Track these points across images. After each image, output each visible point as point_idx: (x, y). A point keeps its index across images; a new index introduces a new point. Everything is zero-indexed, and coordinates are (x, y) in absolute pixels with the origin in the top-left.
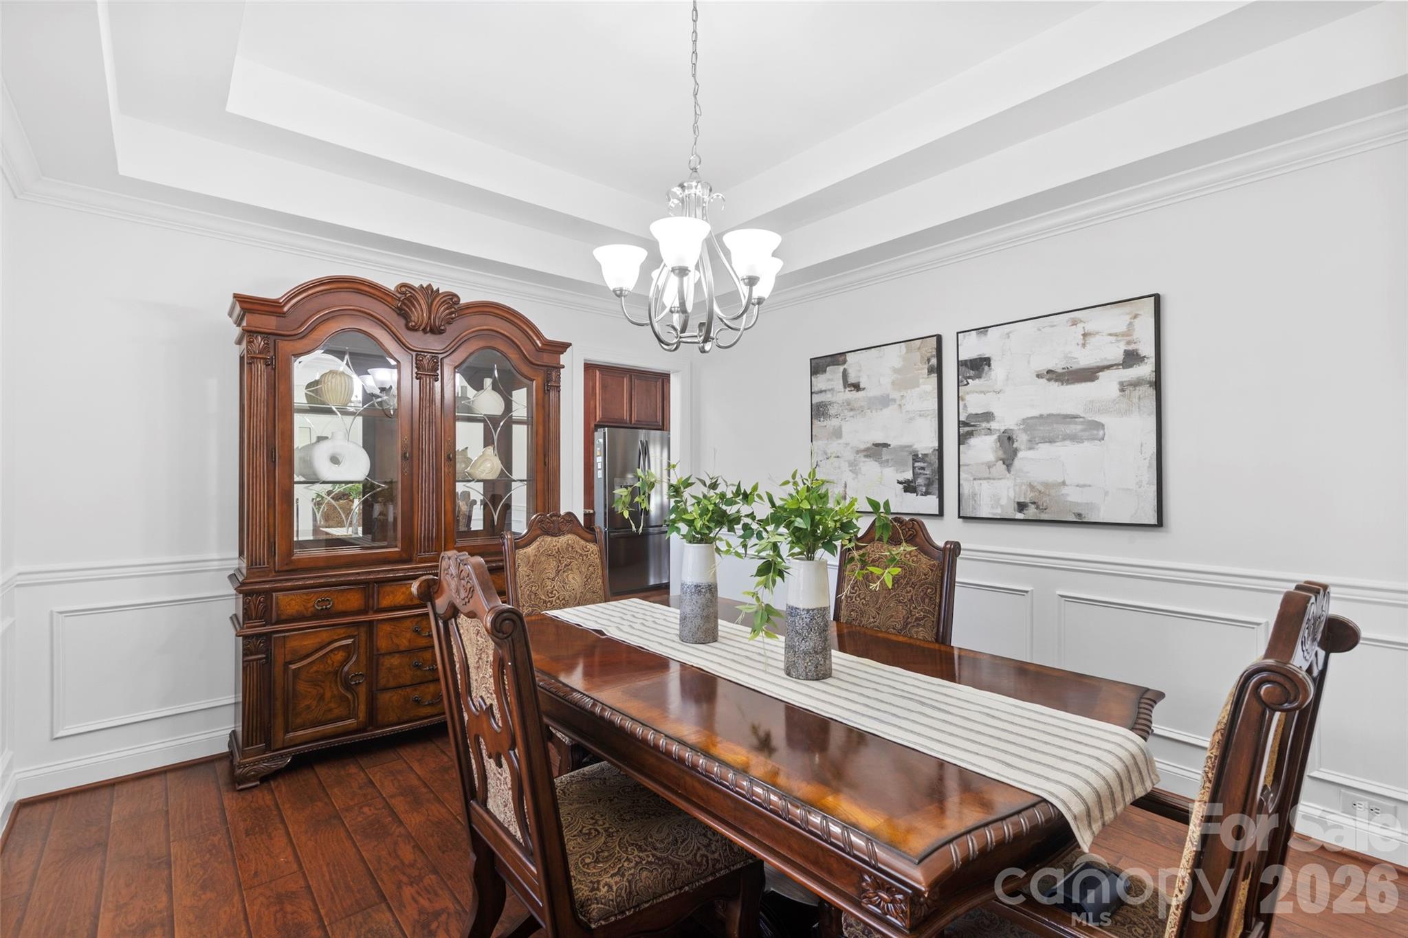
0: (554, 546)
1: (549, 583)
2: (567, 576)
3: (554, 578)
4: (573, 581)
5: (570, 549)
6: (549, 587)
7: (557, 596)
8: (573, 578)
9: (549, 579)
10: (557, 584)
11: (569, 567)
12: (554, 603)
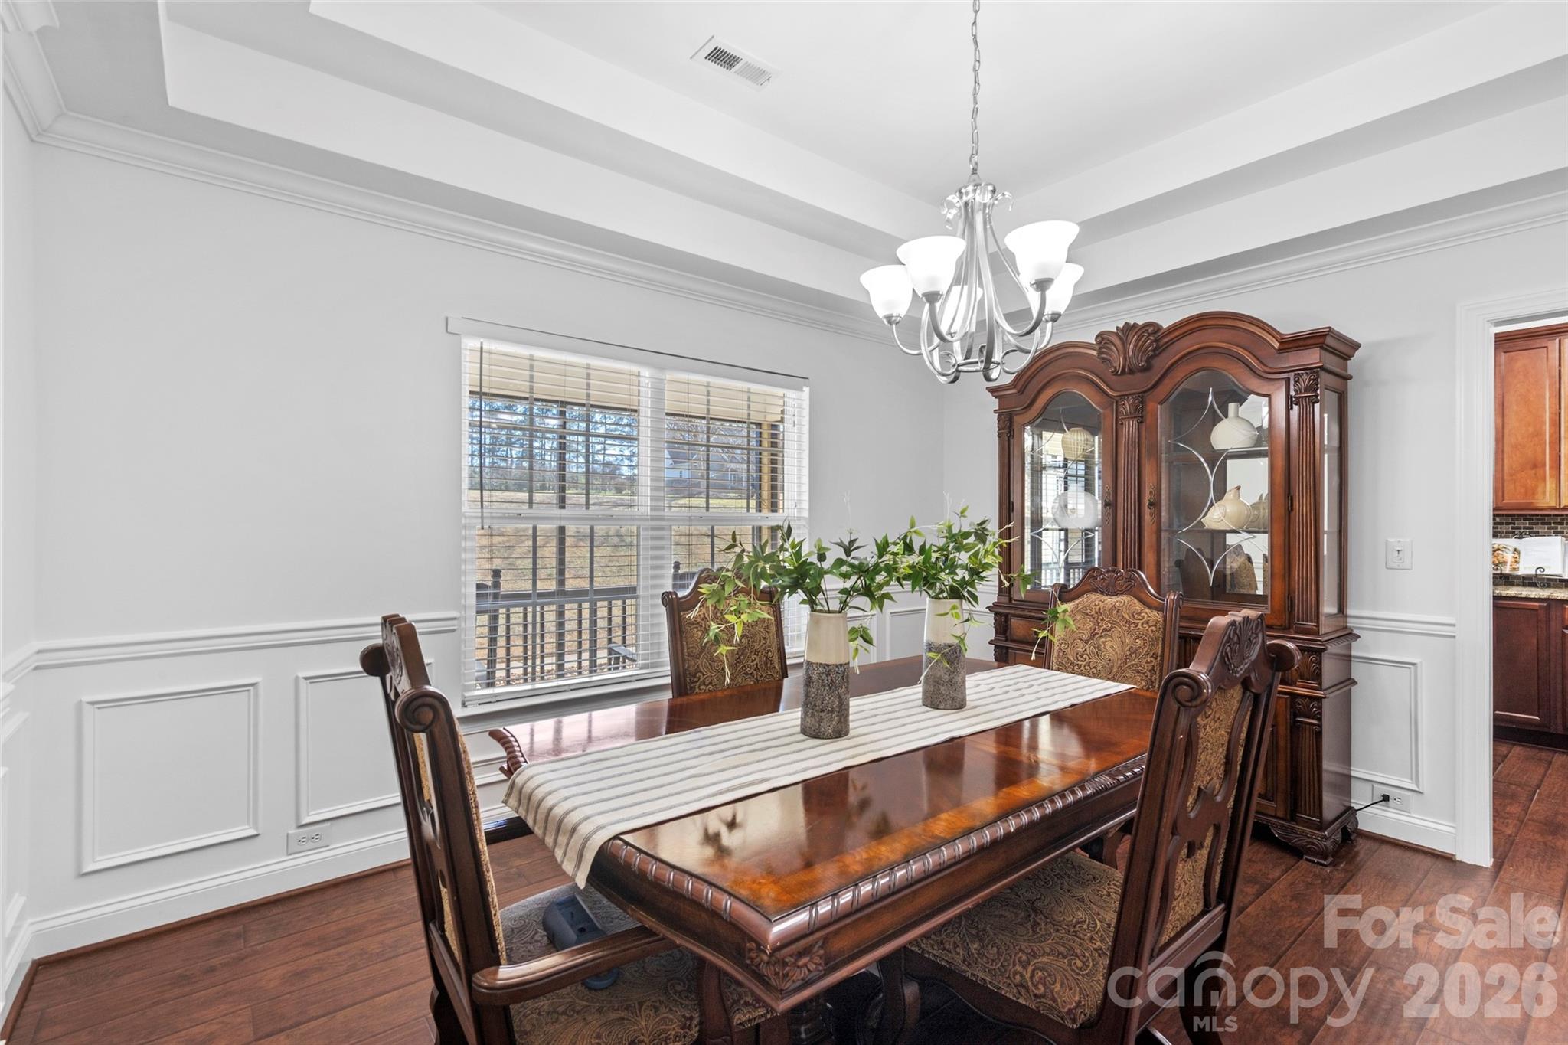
0: (1095, 605)
1: (1080, 644)
2: (1104, 643)
3: (1088, 640)
4: (1111, 650)
5: (1115, 612)
6: (1080, 649)
7: (1087, 661)
8: (1112, 647)
9: (1081, 640)
10: (1089, 648)
11: (1109, 633)
12: (1082, 668)
